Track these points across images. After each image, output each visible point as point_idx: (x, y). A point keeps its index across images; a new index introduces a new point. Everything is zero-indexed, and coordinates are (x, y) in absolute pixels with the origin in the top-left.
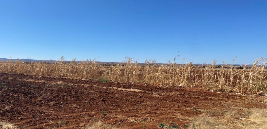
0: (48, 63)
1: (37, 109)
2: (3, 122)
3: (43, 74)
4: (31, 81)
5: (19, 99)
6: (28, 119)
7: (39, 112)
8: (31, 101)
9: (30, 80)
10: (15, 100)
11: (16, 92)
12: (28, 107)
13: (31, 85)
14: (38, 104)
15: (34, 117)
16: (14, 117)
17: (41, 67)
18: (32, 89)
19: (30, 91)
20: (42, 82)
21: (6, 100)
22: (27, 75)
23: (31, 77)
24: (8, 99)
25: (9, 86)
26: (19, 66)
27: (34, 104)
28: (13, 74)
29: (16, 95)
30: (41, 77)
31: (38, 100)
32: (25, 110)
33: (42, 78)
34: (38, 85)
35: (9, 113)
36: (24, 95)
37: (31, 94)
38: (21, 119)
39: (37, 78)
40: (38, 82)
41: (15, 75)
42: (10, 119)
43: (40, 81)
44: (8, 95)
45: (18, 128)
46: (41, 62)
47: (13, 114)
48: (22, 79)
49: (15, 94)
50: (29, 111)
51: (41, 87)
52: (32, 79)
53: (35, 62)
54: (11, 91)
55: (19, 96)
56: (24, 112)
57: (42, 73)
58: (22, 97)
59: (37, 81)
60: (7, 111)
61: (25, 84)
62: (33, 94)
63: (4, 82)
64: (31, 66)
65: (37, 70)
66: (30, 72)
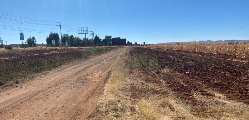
1: (242, 86)
2: (215, 91)
3: (247, 55)
4: (235, 60)
5: (225, 76)
6: (235, 93)
7: (245, 89)
8: (236, 78)
9: (233, 60)
10: (222, 76)
11: (223, 70)
12: (234, 84)
13: (235, 64)
14: (243, 82)
15: (240, 92)
16: (223, 89)
17: (245, 48)
18: (236, 68)
19: (234, 69)
20: (246, 62)
21: (215, 75)
22: (231, 55)
23: (235, 57)
24: (216, 74)
25: (216, 64)
26: (223, 47)
27: (240, 81)
28: (218, 54)
29: (223, 72)
30: (245, 57)
31: (243, 78)
32: (232, 86)
33: (245, 58)
34: (242, 64)
35: (219, 85)
36: (229, 73)
37: (236, 73)
38: (229, 92)
39: (240, 58)
40: (242, 63)
41: (220, 55)
42: (220, 90)
43: (244, 61)
44: (216, 72)
45: (227, 98)
46: (244, 42)
47: (222, 87)
48: (226, 58)
49: (222, 71)
50: (235, 87)
51: (246, 67)
52: (236, 59)
53: (238, 42)
54: (218, 69)
55: (225, 73)
56: (230, 87)
57: (246, 53)
58: (228, 74)
59: (240, 61)
60: (216, 84)
61: (230, 63)
62: (237, 72)
63: (212, 61)
64: (234, 46)
65: (240, 50)
66: (233, 52)
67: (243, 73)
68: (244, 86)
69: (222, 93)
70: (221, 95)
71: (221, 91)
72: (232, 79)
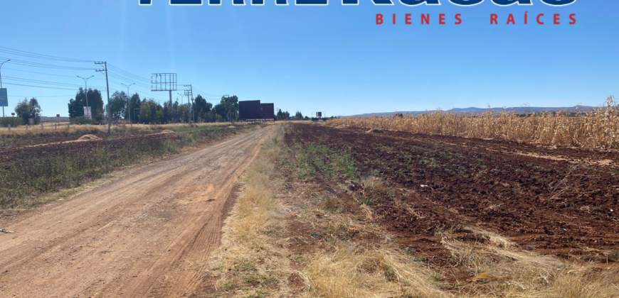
0: (571, 113)
1: (552, 216)
2: (489, 231)
3: (561, 142)
4: (533, 156)
5: (512, 192)
6: (536, 233)
7: (558, 223)
8: (537, 198)
9: (530, 154)
10: (505, 193)
11: (506, 179)
12: (531, 212)
13: (533, 165)
14: (552, 208)
15: (547, 232)
16: (508, 225)
17: (555, 126)
18: (536, 173)
19: (532, 177)
20: (558, 159)
21: (489, 192)
22: (524, 143)
23: (532, 148)
24: (492, 190)
25: (490, 166)
26: (505, 123)
27: (545, 205)
28: (494, 142)
29: (506, 185)
30: (555, 147)
31: (553, 197)
32: (528, 216)
33: (557, 150)
34: (550, 165)
35: (497, 216)
36: (521, 186)
37: (537, 185)
38: (522, 231)
39: (545, 149)
40: (550, 160)
41: (500, 142)
42: (502, 228)
43: (553, 158)
44: (492, 183)
45: (518, 247)
46: (553, 112)
47: (505, 220)
48: (514, 151)
49: (504, 182)
50: (535, 219)
51: (558, 171)
52: (535, 151)
53: (539, 112)
54: (495, 175)
55: (512, 187)
56: (525, 219)
57: (558, 137)
58: (518, 189)
59: (546, 157)
60: (492, 213)
61: (521, 162)
62: (540, 184)
63: (480, 157)
64: (531, 122)
65: (545, 132)
66: (529, 136)
67: (553, 185)
68: (555, 217)
69: (506, 235)
70: (503, 240)
71: (503, 231)
72: (527, 199)
